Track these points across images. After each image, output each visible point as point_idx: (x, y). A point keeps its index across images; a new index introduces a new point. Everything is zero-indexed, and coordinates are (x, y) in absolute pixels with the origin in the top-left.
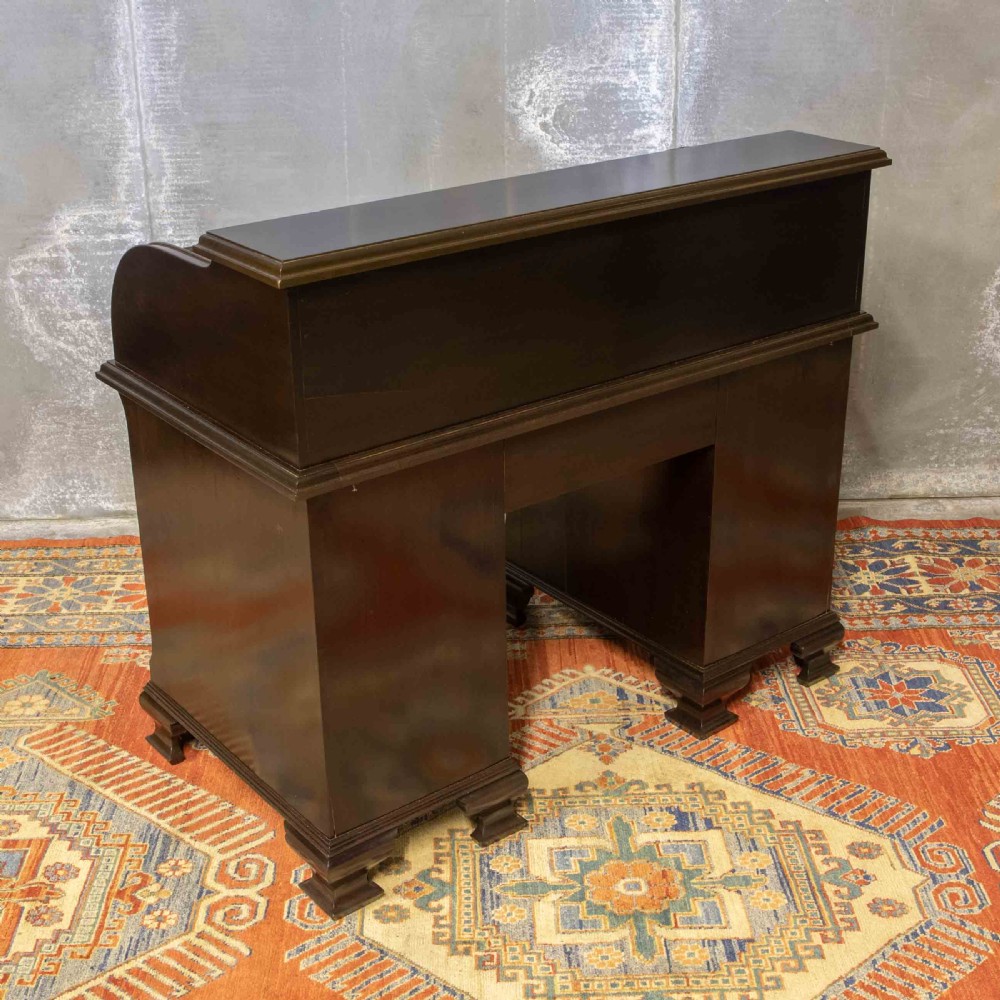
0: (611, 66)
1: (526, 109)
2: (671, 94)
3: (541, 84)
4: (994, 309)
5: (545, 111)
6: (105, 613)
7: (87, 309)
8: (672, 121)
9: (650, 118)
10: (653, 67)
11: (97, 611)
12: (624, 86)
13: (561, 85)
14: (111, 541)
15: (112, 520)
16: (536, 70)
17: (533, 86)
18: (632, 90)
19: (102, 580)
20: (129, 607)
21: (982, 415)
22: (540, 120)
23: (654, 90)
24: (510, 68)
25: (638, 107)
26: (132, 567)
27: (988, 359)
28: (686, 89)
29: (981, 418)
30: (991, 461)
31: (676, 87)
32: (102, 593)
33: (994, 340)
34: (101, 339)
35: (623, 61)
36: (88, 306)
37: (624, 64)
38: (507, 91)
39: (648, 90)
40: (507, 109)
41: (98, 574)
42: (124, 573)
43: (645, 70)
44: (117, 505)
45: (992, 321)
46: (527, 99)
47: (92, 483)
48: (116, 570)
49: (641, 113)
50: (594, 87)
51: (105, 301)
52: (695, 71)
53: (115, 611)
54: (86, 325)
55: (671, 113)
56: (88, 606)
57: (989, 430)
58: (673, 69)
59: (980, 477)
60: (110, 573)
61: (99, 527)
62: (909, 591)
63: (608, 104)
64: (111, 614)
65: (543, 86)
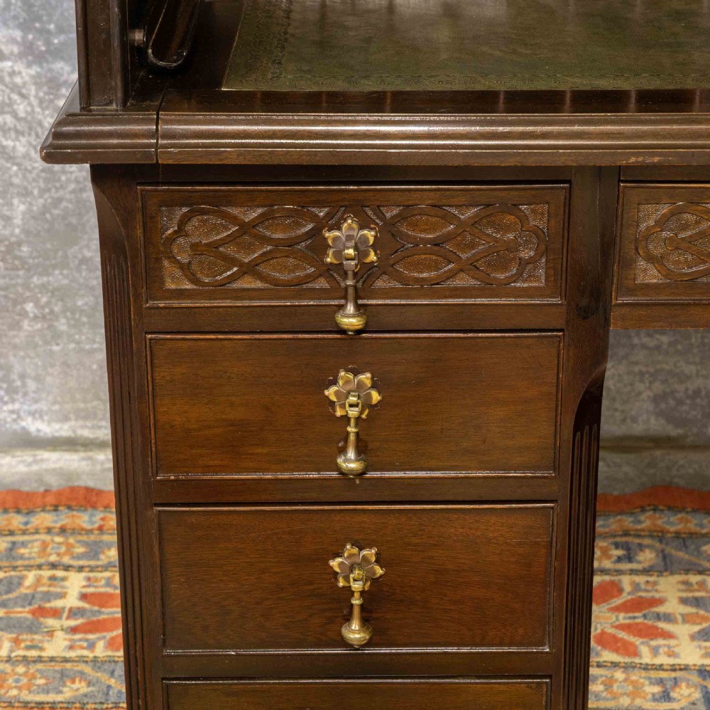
6: (52, 659)
7: (13, 41)
11: (34, 653)
14: (50, 499)
15: (45, 455)
19: (38, 580)
20: (100, 645)
26: (95, 556)
32: (42, 612)
34: (41, 102)
36: (17, 34)
41: (29, 568)
42: (81, 569)
44: (57, 426)
47: (10, 382)
48: (66, 560)
51: (52, 27)
53: (72, 654)
54: (13, 73)
56: (16, 641)
60: (54, 566)
61: (22, 468)
64: (66, 660)
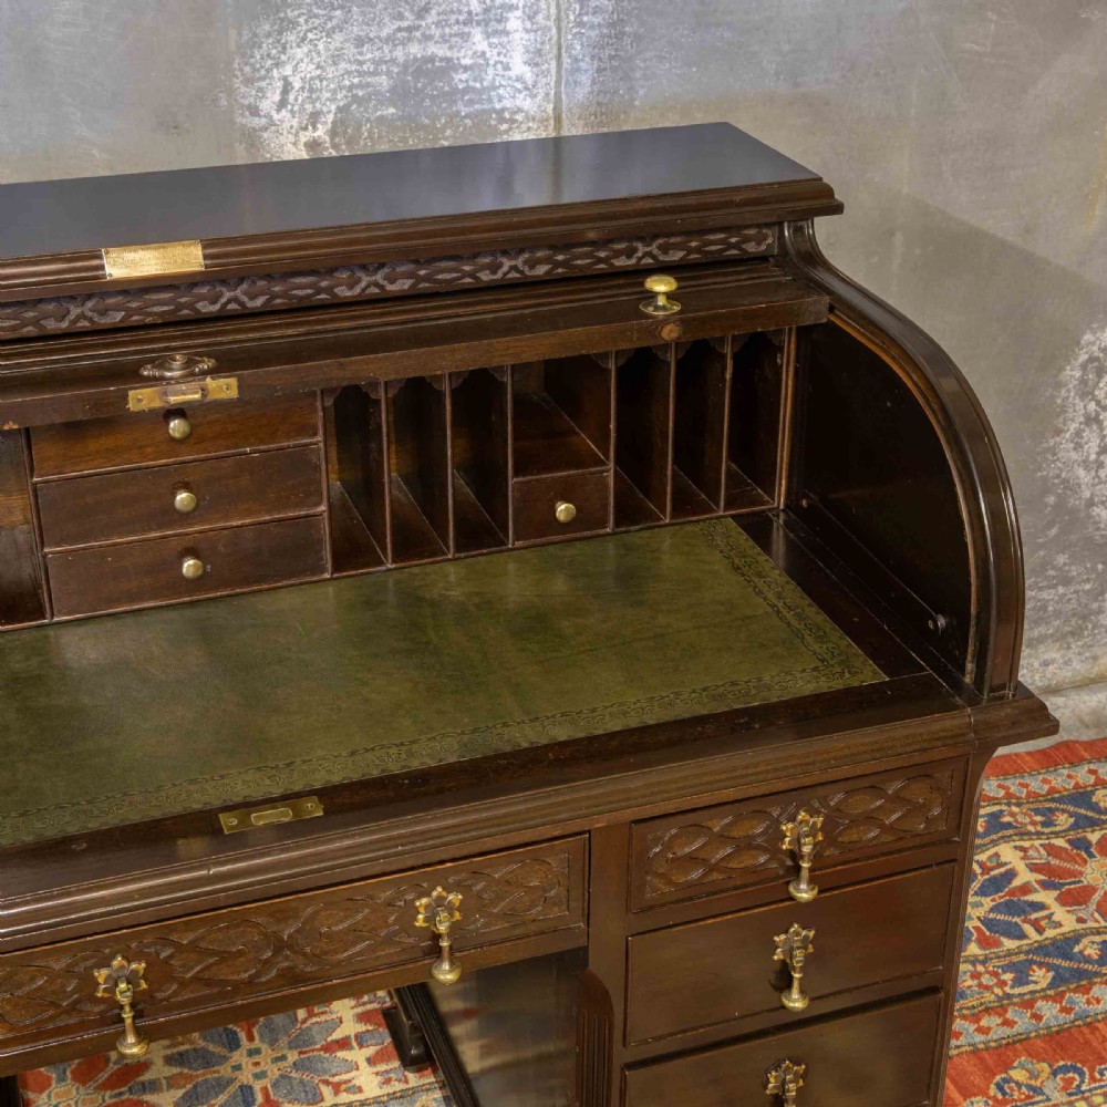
0: (438, 24)
1: (276, 117)
2: (548, 70)
3: (303, 66)
4: (1077, 401)
5: (315, 118)
8: (552, 122)
9: (513, 121)
10: (514, 22)
12: (464, 62)
13: (343, 66)
16: (291, 37)
17: (288, 70)
18: (476, 69)
21: (1053, 568)
22: (305, 137)
23: (519, 67)
24: (240, 34)
25: (490, 100)
27: (1066, 481)
28: (576, 60)
29: (1052, 573)
30: (1064, 637)
31: (559, 58)
33: (1075, 449)
35: (460, 12)
37: (461, 18)
38: (237, 83)
39: (507, 68)
40: (239, 120)
43: (500, 27)
45: (1073, 421)
46: (277, 98)
49: (495, 111)
50: (406, 66)
52: (592, 27)
55: (551, 106)
57: (1061, 590)
58: (551, 23)
59: (1046, 664)
62: (1040, 931)
63: (433, 98)
65: (308, 69)
